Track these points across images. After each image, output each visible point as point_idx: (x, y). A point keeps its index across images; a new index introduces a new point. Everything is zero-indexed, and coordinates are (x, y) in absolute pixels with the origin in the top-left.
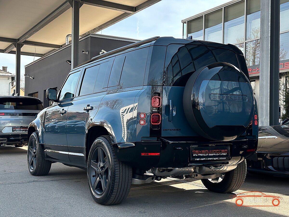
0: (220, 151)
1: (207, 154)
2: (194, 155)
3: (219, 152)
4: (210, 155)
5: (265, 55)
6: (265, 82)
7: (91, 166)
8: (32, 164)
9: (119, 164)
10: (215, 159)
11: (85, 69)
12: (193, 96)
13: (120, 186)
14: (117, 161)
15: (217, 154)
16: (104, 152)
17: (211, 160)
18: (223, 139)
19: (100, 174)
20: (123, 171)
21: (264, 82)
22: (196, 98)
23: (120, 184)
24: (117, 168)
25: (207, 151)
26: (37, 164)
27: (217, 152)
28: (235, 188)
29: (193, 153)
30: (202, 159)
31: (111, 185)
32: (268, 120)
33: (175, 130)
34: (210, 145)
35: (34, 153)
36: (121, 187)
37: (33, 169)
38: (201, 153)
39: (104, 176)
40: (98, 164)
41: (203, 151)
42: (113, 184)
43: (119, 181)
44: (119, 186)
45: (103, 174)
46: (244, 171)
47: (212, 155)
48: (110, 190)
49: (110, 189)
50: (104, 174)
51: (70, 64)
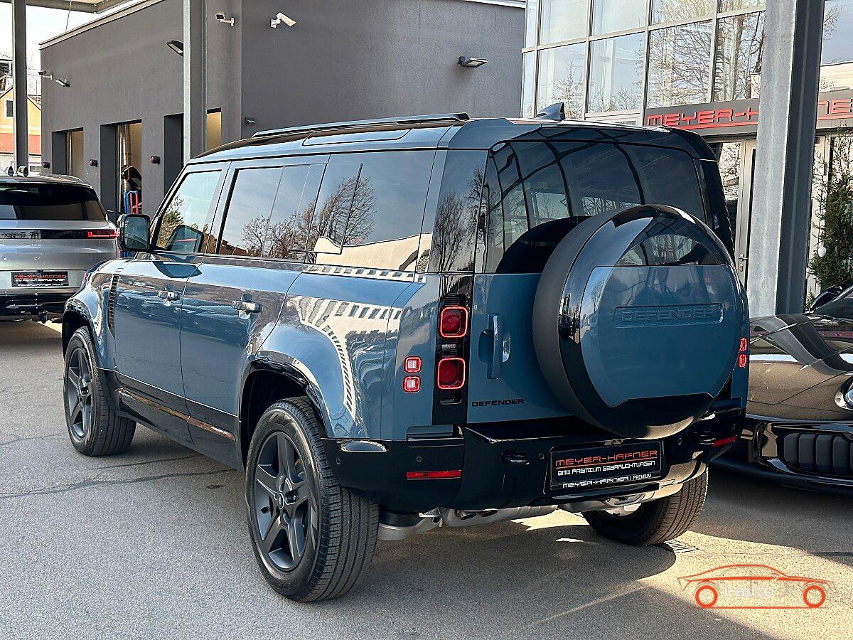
0: (637, 456)
1: (598, 466)
2: (561, 473)
3: (631, 458)
4: (605, 469)
5: (776, 92)
6: (770, 174)
7: (257, 482)
8: (79, 419)
9: (341, 493)
10: (619, 480)
11: (237, 171)
12: (564, 304)
13: (342, 557)
14: (334, 486)
15: (627, 466)
16: (295, 451)
17: (610, 484)
18: (646, 433)
19: (285, 511)
20: (351, 515)
21: (767, 174)
22: (572, 307)
23: (344, 550)
24: (334, 505)
25: (599, 458)
26: (92, 427)
27: (628, 458)
28: (673, 535)
29: (558, 467)
30: (583, 484)
31: (317, 553)
32: (772, 289)
33: (508, 402)
34: (608, 443)
35: (85, 389)
36: (346, 560)
37: (82, 437)
38: (583, 465)
39: (295, 522)
40: (277, 479)
41: (587, 460)
42: (324, 550)
43: (341, 542)
44: (339, 556)
45: (292, 515)
46: (699, 489)
47: (613, 468)
48: (314, 566)
49: (315, 563)
50: (297, 515)
51: (180, 54)
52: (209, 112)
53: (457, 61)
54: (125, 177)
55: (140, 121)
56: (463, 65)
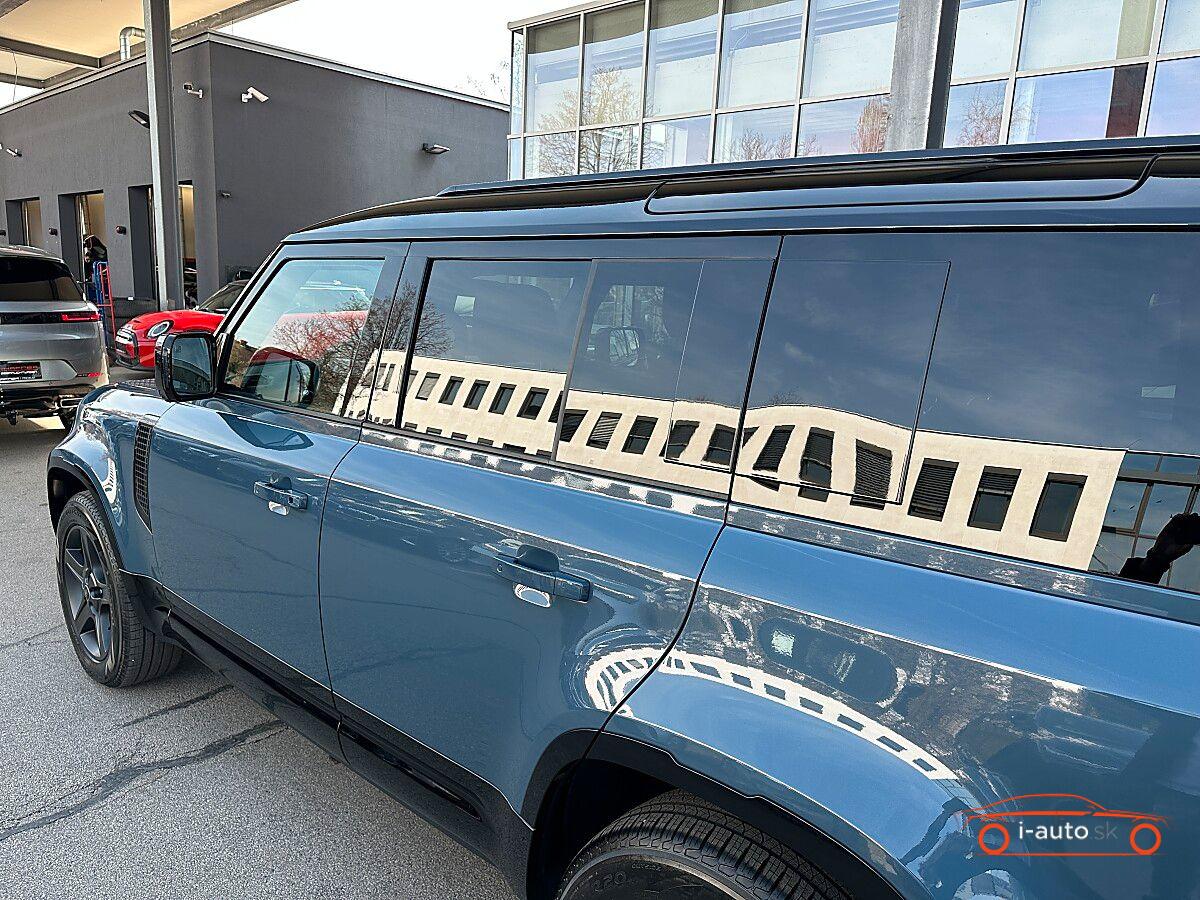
8: (89, 626)
11: (430, 262)
26: (117, 655)
35: (97, 590)
37: (98, 660)
51: (144, 125)
52: (181, 183)
53: (421, 147)
54: (87, 244)
55: (101, 191)
56: (427, 151)
